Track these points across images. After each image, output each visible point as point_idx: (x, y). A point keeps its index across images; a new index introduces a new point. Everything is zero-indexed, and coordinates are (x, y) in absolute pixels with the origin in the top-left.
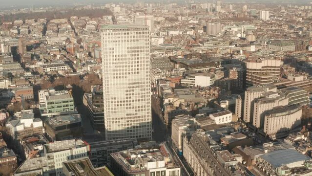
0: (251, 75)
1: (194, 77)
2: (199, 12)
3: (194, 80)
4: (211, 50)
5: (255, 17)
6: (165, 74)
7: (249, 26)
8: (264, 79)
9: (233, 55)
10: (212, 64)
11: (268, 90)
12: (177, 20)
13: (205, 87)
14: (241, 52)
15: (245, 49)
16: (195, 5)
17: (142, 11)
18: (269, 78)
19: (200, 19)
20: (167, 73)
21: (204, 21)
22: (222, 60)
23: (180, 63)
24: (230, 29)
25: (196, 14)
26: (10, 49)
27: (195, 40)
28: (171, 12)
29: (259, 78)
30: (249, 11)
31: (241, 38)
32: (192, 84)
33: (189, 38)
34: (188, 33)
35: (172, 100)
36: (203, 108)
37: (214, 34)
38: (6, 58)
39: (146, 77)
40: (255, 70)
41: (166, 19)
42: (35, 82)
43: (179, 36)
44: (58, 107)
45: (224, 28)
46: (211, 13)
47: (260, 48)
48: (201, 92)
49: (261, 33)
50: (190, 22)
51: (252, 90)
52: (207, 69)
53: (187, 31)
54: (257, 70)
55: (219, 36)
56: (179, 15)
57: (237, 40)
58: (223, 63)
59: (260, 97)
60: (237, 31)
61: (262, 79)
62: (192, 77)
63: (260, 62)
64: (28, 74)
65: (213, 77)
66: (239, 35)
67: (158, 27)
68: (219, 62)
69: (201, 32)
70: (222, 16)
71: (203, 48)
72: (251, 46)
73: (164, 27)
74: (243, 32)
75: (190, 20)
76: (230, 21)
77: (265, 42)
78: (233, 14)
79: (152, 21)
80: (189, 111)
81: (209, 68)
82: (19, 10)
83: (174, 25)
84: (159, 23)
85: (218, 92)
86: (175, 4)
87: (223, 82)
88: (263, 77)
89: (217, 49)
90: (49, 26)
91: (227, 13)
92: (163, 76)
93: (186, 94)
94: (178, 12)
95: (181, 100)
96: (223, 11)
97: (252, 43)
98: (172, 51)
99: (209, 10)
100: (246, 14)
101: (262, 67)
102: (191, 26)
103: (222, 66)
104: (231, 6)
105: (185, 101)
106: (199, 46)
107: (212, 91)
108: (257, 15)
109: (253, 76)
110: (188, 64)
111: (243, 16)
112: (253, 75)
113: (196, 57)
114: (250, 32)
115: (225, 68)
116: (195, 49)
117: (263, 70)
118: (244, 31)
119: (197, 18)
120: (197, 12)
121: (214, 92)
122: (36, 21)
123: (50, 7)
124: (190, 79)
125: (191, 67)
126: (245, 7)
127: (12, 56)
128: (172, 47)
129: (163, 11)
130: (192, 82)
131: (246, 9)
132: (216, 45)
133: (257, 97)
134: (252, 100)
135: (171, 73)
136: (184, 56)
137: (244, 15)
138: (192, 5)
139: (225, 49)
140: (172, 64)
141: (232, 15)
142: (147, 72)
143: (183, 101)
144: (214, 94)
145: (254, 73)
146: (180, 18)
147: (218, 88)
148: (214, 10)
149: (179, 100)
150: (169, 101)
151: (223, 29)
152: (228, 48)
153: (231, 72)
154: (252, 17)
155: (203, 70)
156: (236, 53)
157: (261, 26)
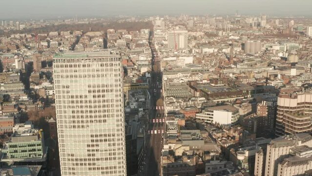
0: (282, 115)
1: (212, 112)
2: (243, 27)
3: (212, 115)
4: (244, 73)
5: (302, 33)
6: (180, 105)
7: (293, 44)
8: (299, 121)
9: (268, 81)
10: (240, 93)
11: (300, 144)
12: (216, 35)
13: (225, 125)
14: (279, 76)
15: (284, 72)
16: (239, 19)
17: (183, 25)
18: (306, 120)
19: (242, 35)
20: (182, 104)
21: (246, 37)
22: (253, 88)
23: (201, 90)
24: (271, 47)
25: (239, 29)
26: (24, 65)
27: (229, 59)
28: (213, 27)
29: (293, 119)
30: (296, 26)
31: (282, 58)
32: (209, 120)
33: (224, 57)
34: (224, 50)
35: (173, 146)
36: (211, 162)
37: (253, 53)
38: (12, 76)
39: (116, 128)
40: (288, 108)
41: (205, 34)
42: (26, 109)
43: (212, 55)
44: (22, 151)
45: (265, 46)
46: (255, 28)
47: (303, 71)
48: (217, 133)
49: (305, 52)
50: (230, 38)
51: (277, 144)
52: (232, 99)
53: (223, 49)
54: (291, 108)
55: (258, 55)
56: (220, 30)
57: (277, 61)
58: (253, 93)
59: (288, 153)
60: (278, 50)
61: (296, 121)
62: (210, 111)
63: (296, 97)
64: (23, 98)
65: (235, 112)
66: (281, 55)
67: (194, 43)
68: (248, 91)
69: (239, 49)
70: (266, 32)
71: (235, 71)
72: (292, 69)
73: (199, 44)
74: (285, 51)
75: (230, 36)
76: (274, 38)
77: (309, 65)
78: (279, 29)
79: (185, 36)
80: (192, 165)
81: (235, 99)
82: (64, 21)
83: (212, 40)
84: (195, 38)
85: (239, 134)
86: (221, 18)
87: (247, 120)
88: (297, 119)
89: (250, 72)
90: (81, 39)
91: (272, 28)
92: (177, 108)
93: (193, 139)
94: (220, 26)
95: (184, 147)
96: (268, 26)
97: (293, 65)
98: (198, 74)
99: (253, 25)
100: (292, 30)
101: (298, 104)
102: (230, 42)
103: (252, 96)
104: (277, 21)
105: (191, 149)
106: (231, 68)
107: (232, 132)
108: (304, 31)
109: (285, 116)
110: (209, 93)
111: (288, 32)
112: (285, 114)
113: (223, 83)
114: (294, 52)
115: (254, 99)
116: (225, 71)
117: (299, 107)
118: (287, 50)
119: (239, 34)
120: (240, 27)
121: (234, 134)
122: (71, 33)
123: (95, 19)
124: (208, 114)
125: (212, 97)
126: (292, 22)
127: (19, 74)
128: (198, 68)
129: (204, 26)
130: (210, 117)
131: (293, 24)
132: (251, 66)
133: (284, 154)
134: (276, 158)
135: (187, 104)
136: (210, 80)
137: (290, 30)
138: (236, 19)
139: (261, 72)
140: (192, 91)
141: (278, 31)
142: (118, 121)
143: (188, 148)
144: (234, 138)
145: (286, 112)
146: (220, 33)
147: (239, 128)
148: (259, 25)
149: (183, 148)
150: (170, 147)
151: (263, 47)
152: (265, 71)
153: (259, 107)
154: (298, 34)
155: (227, 101)
156: (272, 78)
157: (306, 43)
